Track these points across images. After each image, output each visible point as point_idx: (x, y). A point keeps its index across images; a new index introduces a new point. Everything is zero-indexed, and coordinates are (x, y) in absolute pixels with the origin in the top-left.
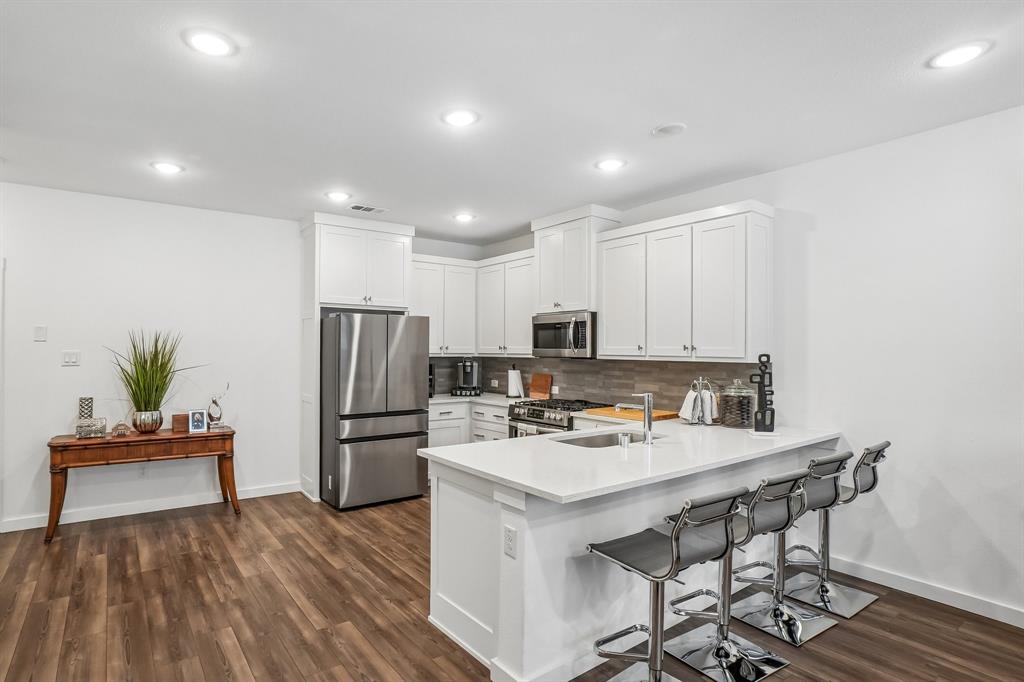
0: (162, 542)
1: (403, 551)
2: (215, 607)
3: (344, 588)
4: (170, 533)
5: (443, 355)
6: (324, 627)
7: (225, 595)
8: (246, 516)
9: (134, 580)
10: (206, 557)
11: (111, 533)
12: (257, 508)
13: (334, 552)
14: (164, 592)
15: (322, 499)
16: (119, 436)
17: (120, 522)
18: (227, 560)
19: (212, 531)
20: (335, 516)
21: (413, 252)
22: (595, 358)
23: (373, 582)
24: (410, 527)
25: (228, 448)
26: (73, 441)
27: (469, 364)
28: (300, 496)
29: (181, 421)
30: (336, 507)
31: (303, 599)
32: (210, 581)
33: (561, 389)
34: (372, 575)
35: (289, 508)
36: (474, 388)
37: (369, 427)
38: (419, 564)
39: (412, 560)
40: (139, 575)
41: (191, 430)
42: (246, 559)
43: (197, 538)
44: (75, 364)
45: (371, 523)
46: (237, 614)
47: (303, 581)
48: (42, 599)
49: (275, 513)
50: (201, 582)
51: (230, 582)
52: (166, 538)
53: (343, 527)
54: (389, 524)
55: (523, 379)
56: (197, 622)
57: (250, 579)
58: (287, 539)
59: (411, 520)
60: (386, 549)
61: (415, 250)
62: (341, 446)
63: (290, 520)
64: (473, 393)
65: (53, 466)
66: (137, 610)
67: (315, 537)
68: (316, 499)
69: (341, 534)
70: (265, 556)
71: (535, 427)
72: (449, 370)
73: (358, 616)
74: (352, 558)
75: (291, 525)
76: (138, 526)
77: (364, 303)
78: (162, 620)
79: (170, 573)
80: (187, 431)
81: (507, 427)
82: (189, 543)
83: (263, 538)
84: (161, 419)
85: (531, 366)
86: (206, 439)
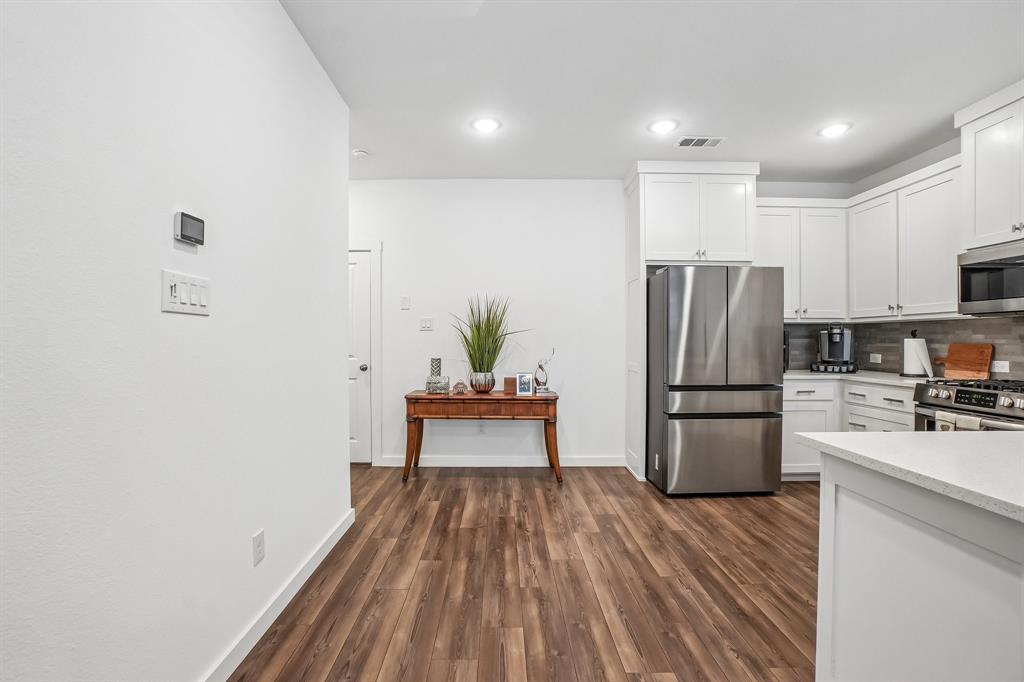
0: (487, 499)
1: (750, 570)
2: (513, 593)
3: (667, 609)
4: (496, 491)
5: (799, 321)
6: (636, 672)
7: (527, 579)
8: (567, 485)
9: (452, 534)
10: (520, 525)
11: (451, 481)
12: (580, 479)
13: (659, 548)
14: (472, 558)
15: (648, 479)
16: (459, 393)
17: (460, 472)
18: (539, 534)
19: (532, 497)
20: (661, 502)
21: (757, 196)
23: (710, 611)
24: (759, 534)
25: (551, 413)
26: (424, 395)
27: (838, 331)
28: (624, 472)
29: (510, 383)
30: (663, 491)
31: (613, 611)
32: (517, 555)
33: (1013, 366)
34: (708, 598)
35: (612, 484)
36: (845, 363)
37: (703, 401)
38: (779, 599)
39: (766, 587)
40: (458, 530)
41: (518, 393)
42: (558, 537)
43: (517, 502)
44: (429, 329)
45: (706, 519)
46: (533, 610)
47: (615, 582)
48: (378, 536)
49: (598, 488)
50: (508, 554)
51: (536, 562)
52: (491, 495)
53: (672, 519)
54: (731, 526)
55: (931, 351)
56: (490, 607)
57: (557, 564)
58: (605, 520)
59: (760, 525)
60: (726, 560)
61: (759, 194)
62: (670, 421)
63: (611, 498)
64: (844, 369)
65: (408, 415)
66: (442, 572)
67: (635, 524)
68: (641, 478)
69: (668, 527)
70: (578, 538)
71: (979, 419)
72: (806, 341)
73: (686, 668)
74: (681, 566)
75: (612, 504)
76: (474, 478)
77: (697, 258)
78: (458, 592)
79: (483, 536)
80: (515, 394)
81: (913, 417)
82: (509, 505)
83: (580, 514)
84: (494, 381)
85: (946, 333)
86: (531, 402)
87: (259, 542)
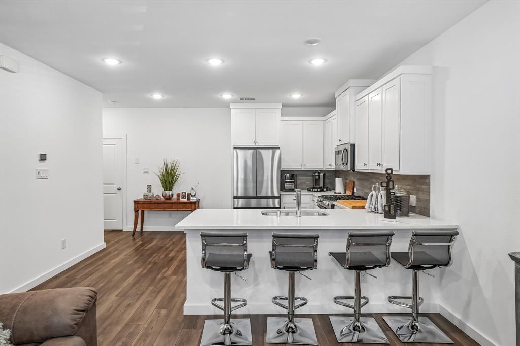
5: (303, 169)
11: (153, 236)
16: (157, 200)
17: (159, 233)
21: (282, 115)
22: (354, 171)
26: (142, 200)
27: (317, 174)
29: (178, 196)
32: (158, 255)
33: (357, 190)
36: (320, 188)
40: (143, 249)
44: (147, 172)
50: (155, 255)
65: (135, 209)
77: (254, 144)
80: (180, 200)
84: (173, 194)
85: (348, 176)
86: (185, 203)
87: (64, 243)
